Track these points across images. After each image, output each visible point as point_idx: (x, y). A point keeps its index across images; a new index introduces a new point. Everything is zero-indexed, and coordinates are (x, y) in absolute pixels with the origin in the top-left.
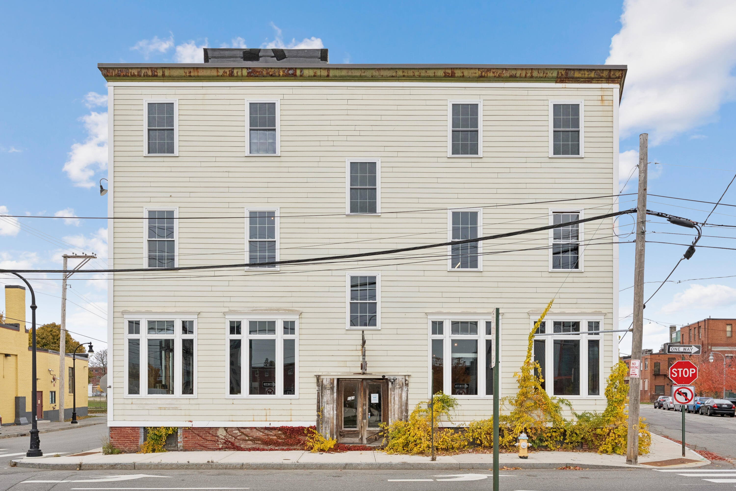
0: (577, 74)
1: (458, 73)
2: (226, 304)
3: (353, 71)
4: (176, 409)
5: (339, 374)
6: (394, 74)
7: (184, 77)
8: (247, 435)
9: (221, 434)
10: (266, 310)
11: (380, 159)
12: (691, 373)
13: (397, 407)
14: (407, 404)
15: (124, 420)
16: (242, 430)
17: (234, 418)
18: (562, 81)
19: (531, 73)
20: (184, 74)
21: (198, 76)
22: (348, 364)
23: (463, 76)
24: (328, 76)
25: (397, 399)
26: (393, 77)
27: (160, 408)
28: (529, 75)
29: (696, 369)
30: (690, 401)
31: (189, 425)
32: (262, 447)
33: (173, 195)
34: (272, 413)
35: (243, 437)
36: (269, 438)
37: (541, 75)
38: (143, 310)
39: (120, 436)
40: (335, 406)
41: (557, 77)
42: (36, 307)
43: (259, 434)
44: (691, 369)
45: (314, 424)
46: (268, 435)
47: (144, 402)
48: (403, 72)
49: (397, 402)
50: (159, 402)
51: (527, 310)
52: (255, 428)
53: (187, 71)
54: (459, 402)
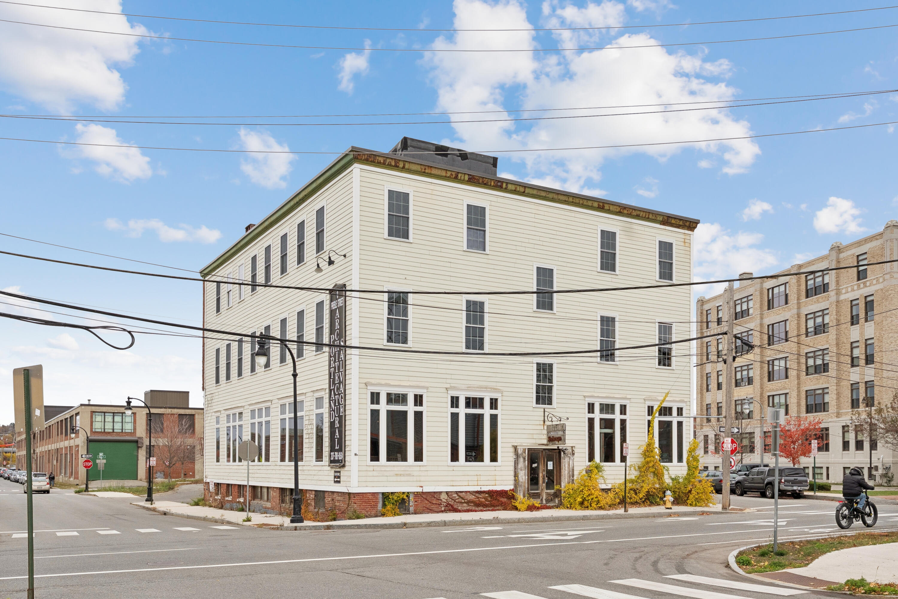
0: (673, 221)
1: (607, 207)
2: (448, 381)
3: (541, 192)
4: (409, 475)
5: (529, 444)
6: (567, 199)
7: (420, 172)
8: (462, 498)
9: (444, 497)
10: (478, 387)
11: (556, 267)
12: (734, 447)
13: (566, 472)
14: (573, 470)
15: (367, 486)
16: (460, 494)
17: (454, 483)
18: (664, 224)
19: (649, 215)
20: (420, 170)
21: (430, 174)
22: (535, 436)
23: (609, 209)
24: (524, 192)
25: (566, 466)
26: (565, 201)
27: (397, 475)
28: (647, 216)
29: (736, 444)
30: (733, 467)
31: (420, 490)
32: (474, 508)
33: (408, 277)
34: (482, 478)
35: (460, 500)
36: (479, 501)
37: (654, 218)
38: (383, 382)
39: (362, 502)
40: (526, 472)
41: (662, 221)
42: (297, 375)
43: (472, 497)
44: (734, 444)
45: (512, 487)
46: (478, 498)
47: (383, 469)
48: (573, 199)
49: (567, 468)
50: (396, 469)
51: (644, 397)
52: (469, 492)
53: (423, 167)
54: (605, 468)
